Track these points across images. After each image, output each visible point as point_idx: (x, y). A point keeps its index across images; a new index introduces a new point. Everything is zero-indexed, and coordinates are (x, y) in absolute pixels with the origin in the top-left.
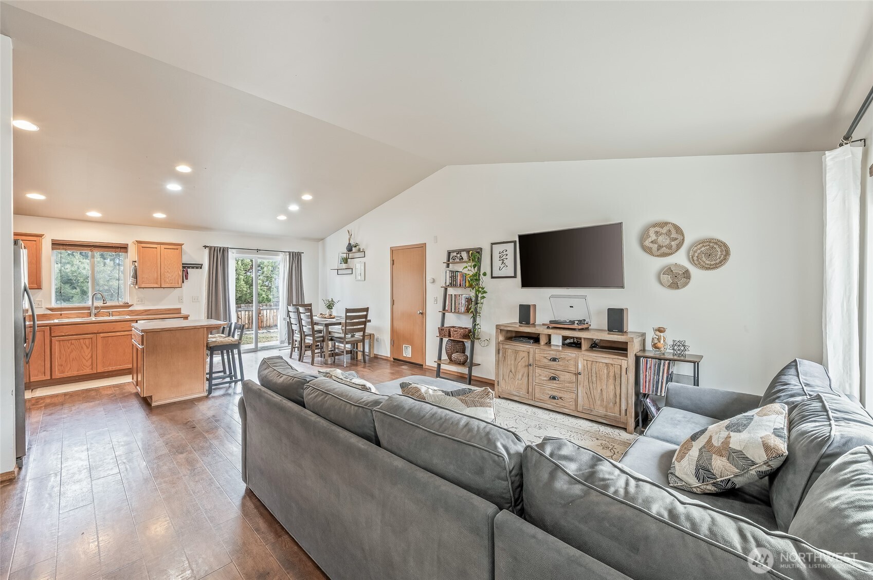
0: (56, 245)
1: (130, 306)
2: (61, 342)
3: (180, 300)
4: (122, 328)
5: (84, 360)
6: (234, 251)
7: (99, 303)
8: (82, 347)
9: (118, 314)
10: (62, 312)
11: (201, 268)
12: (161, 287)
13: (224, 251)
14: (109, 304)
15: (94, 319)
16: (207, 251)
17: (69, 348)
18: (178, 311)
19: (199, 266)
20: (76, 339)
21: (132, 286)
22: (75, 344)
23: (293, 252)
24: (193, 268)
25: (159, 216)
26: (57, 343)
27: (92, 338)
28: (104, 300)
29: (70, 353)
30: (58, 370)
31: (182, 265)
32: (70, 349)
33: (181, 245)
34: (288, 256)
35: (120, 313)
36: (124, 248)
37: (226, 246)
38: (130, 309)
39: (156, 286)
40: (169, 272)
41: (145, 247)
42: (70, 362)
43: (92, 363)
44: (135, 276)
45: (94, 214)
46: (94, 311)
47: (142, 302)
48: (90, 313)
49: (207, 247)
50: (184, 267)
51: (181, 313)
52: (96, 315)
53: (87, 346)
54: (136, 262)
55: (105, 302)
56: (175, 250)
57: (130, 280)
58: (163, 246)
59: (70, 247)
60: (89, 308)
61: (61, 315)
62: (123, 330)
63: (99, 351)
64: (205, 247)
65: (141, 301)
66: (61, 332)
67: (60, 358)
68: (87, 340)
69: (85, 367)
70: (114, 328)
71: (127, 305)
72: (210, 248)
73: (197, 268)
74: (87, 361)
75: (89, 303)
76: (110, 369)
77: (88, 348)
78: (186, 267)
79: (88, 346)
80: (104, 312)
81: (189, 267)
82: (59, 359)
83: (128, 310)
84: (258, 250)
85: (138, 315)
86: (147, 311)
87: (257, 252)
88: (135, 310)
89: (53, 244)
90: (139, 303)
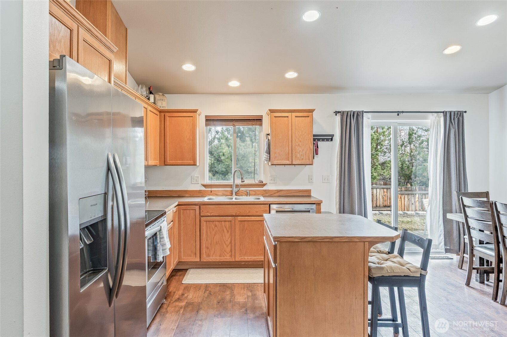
0: (210, 120)
1: (264, 185)
2: (208, 223)
3: (310, 180)
4: (257, 212)
5: (224, 245)
6: (370, 115)
7: (238, 181)
8: (223, 230)
9: (254, 193)
10: (212, 189)
11: (332, 140)
12: (292, 164)
13: (358, 116)
14: (247, 182)
15: (234, 200)
16: (338, 117)
17: (213, 230)
18: (307, 194)
19: (330, 138)
20: (219, 221)
21: (266, 162)
22: (218, 226)
23: (450, 112)
24: (323, 140)
25: (291, 75)
26: (205, 223)
27: (231, 221)
28: (242, 178)
29: (214, 235)
30: (206, 252)
31: (313, 138)
32: (214, 231)
33: (312, 111)
34: (442, 119)
35: (256, 193)
36: (258, 120)
37: (360, 109)
38: (265, 188)
39: (288, 162)
40: (300, 144)
41: (277, 117)
42: (214, 245)
43: (231, 249)
44: (269, 152)
45: (234, 84)
46: (235, 190)
47: (274, 181)
48: (232, 191)
49: (339, 112)
50: (314, 140)
51: (309, 196)
52: (237, 194)
53: (227, 230)
54: (268, 135)
55: (243, 180)
56: (306, 118)
57: (264, 156)
58: (294, 114)
59: (219, 123)
60: (231, 186)
61: (211, 192)
62: (257, 214)
63: (237, 237)
64: (336, 113)
65: (274, 180)
66: (208, 212)
67: (207, 240)
68: (227, 223)
69: (226, 253)
70: (249, 212)
71: (262, 184)
72: (342, 113)
73: (327, 140)
74: (227, 246)
75: (230, 182)
76: (247, 258)
77: (228, 232)
78: (317, 139)
79: (228, 230)
80: (243, 190)
81: (319, 140)
82: (206, 240)
83: (263, 190)
84: (398, 113)
85: (271, 196)
86: (279, 191)
87: (398, 115)
88: (269, 190)
89: (207, 120)
90: (272, 182)
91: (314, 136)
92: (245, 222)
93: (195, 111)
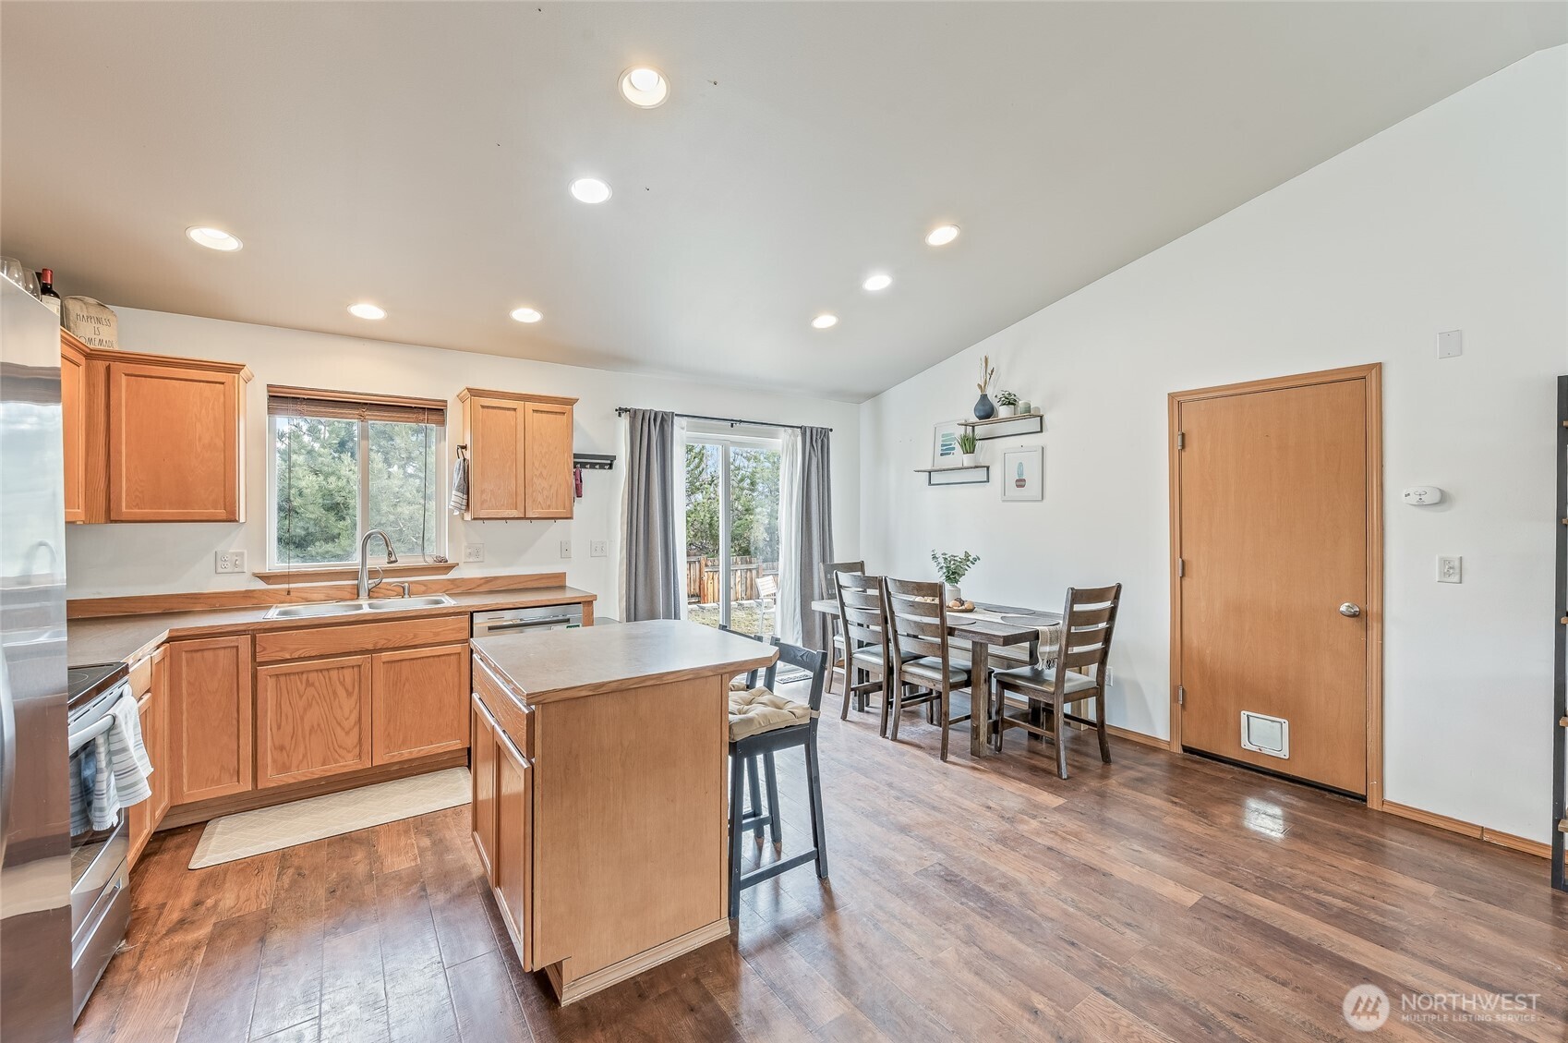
0: (281, 399)
1: (451, 567)
2: (282, 679)
3: (565, 551)
4: (437, 634)
5: (338, 730)
6: (684, 421)
7: (378, 561)
8: (335, 693)
9: (424, 588)
10: (292, 586)
11: (611, 466)
12: (525, 518)
13: (663, 422)
14: (403, 562)
15: (366, 610)
16: (624, 422)
17: (301, 697)
18: (557, 582)
19: (608, 463)
20: (321, 671)
21: (457, 513)
22: (317, 684)
23: (812, 429)
24: (593, 466)
25: (526, 315)
26: (271, 682)
27: (359, 666)
28: (390, 554)
29: (305, 710)
30: (274, 761)
31: (573, 460)
32: (304, 697)
33: (571, 402)
34: (799, 439)
35: (427, 589)
36: (435, 411)
37: (668, 410)
38: (452, 575)
39: (514, 513)
40: (545, 474)
41: (488, 407)
42: (304, 739)
43: (360, 739)
44: (466, 488)
45: (367, 311)
46: (367, 583)
47: (477, 556)
48: (358, 588)
49: (626, 410)
50: (575, 463)
51: (562, 587)
52: (371, 594)
53: (347, 690)
54: (464, 447)
55: (393, 559)
56: (558, 416)
57: (453, 497)
58: (530, 406)
59: (313, 409)
60: (354, 575)
61: (289, 593)
62: (438, 639)
63: (380, 705)
64: (621, 411)
65: (476, 554)
66: (283, 649)
67: (279, 728)
68: (347, 672)
69: (343, 752)
70: (415, 636)
71: (444, 566)
72: (633, 414)
73: (602, 466)
74: (347, 733)
75: (355, 561)
76: (406, 754)
77: (349, 694)
78: (583, 462)
79: (350, 690)
80: (390, 584)
81: (583, 465)
82: (275, 729)
83: (449, 580)
84: (733, 422)
85: (468, 593)
86: (488, 580)
87: (732, 426)
88: (463, 580)
89: (272, 398)
90: (471, 560)
91: (576, 456)
92: (404, 663)
93: (234, 369)
